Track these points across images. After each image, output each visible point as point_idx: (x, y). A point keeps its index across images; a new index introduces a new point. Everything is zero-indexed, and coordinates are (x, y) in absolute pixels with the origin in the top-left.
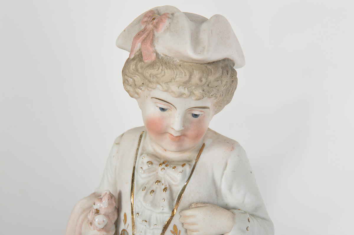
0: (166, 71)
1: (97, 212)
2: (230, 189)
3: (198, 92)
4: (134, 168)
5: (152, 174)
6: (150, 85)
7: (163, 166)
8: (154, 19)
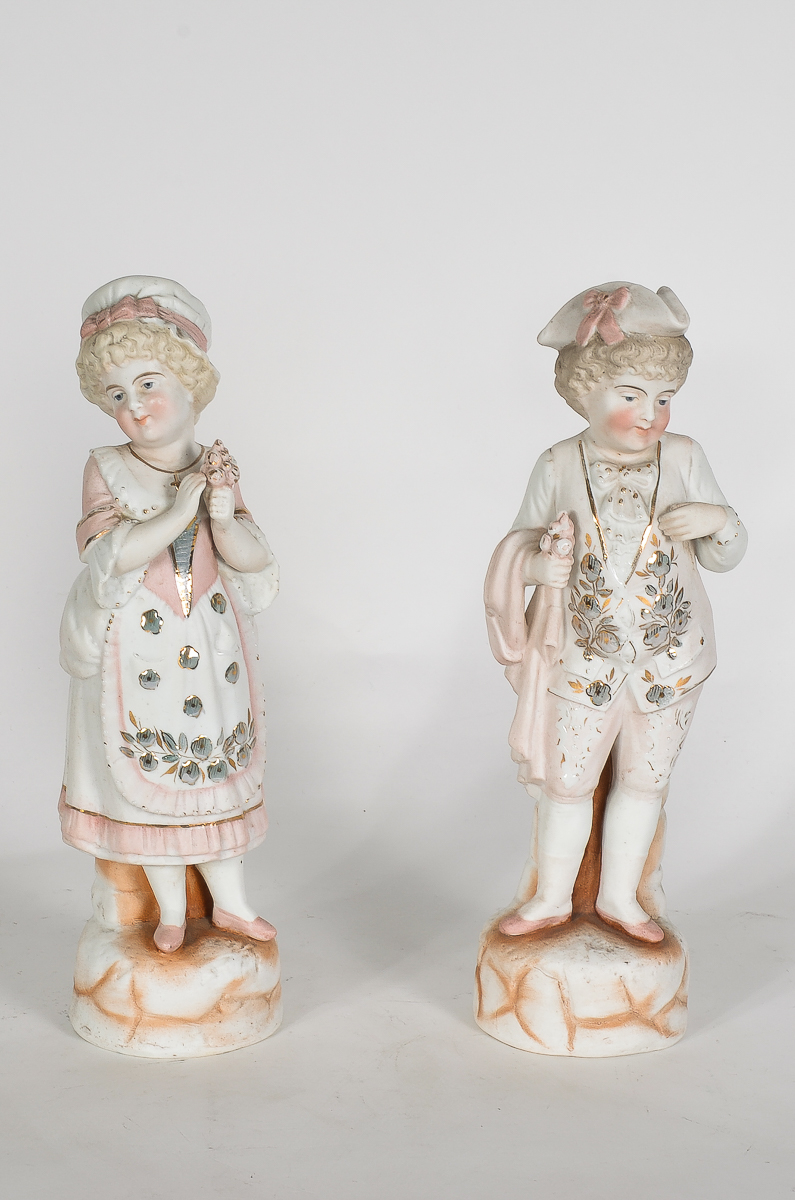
0: (641, 349)
1: (556, 537)
2: (699, 489)
3: (673, 371)
4: (587, 480)
5: (613, 482)
6: (619, 370)
7: (625, 471)
8: (606, 297)
